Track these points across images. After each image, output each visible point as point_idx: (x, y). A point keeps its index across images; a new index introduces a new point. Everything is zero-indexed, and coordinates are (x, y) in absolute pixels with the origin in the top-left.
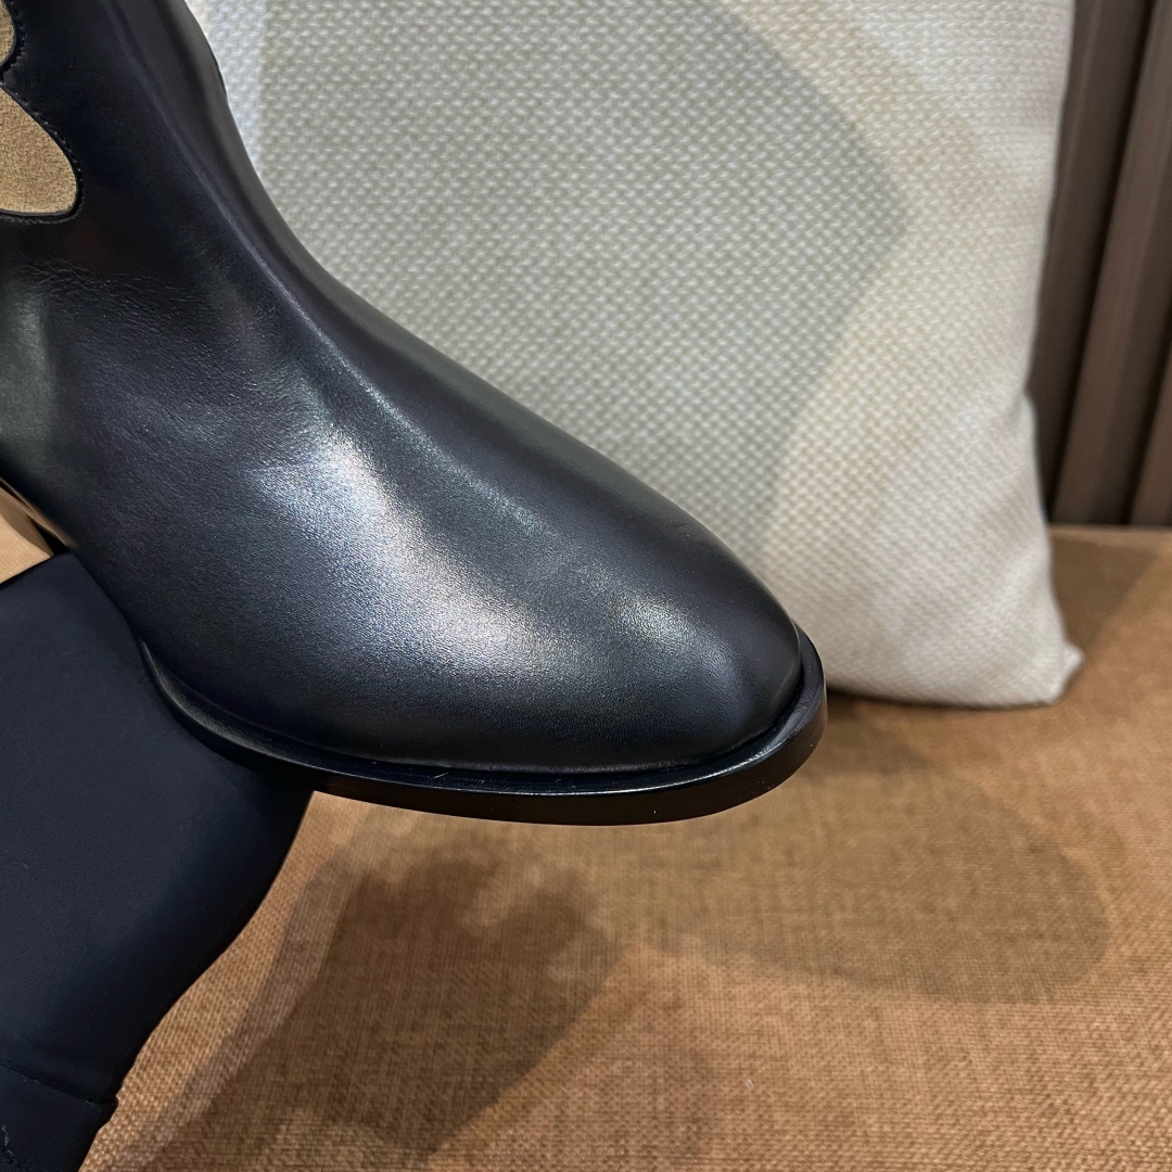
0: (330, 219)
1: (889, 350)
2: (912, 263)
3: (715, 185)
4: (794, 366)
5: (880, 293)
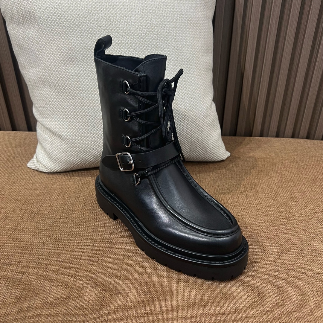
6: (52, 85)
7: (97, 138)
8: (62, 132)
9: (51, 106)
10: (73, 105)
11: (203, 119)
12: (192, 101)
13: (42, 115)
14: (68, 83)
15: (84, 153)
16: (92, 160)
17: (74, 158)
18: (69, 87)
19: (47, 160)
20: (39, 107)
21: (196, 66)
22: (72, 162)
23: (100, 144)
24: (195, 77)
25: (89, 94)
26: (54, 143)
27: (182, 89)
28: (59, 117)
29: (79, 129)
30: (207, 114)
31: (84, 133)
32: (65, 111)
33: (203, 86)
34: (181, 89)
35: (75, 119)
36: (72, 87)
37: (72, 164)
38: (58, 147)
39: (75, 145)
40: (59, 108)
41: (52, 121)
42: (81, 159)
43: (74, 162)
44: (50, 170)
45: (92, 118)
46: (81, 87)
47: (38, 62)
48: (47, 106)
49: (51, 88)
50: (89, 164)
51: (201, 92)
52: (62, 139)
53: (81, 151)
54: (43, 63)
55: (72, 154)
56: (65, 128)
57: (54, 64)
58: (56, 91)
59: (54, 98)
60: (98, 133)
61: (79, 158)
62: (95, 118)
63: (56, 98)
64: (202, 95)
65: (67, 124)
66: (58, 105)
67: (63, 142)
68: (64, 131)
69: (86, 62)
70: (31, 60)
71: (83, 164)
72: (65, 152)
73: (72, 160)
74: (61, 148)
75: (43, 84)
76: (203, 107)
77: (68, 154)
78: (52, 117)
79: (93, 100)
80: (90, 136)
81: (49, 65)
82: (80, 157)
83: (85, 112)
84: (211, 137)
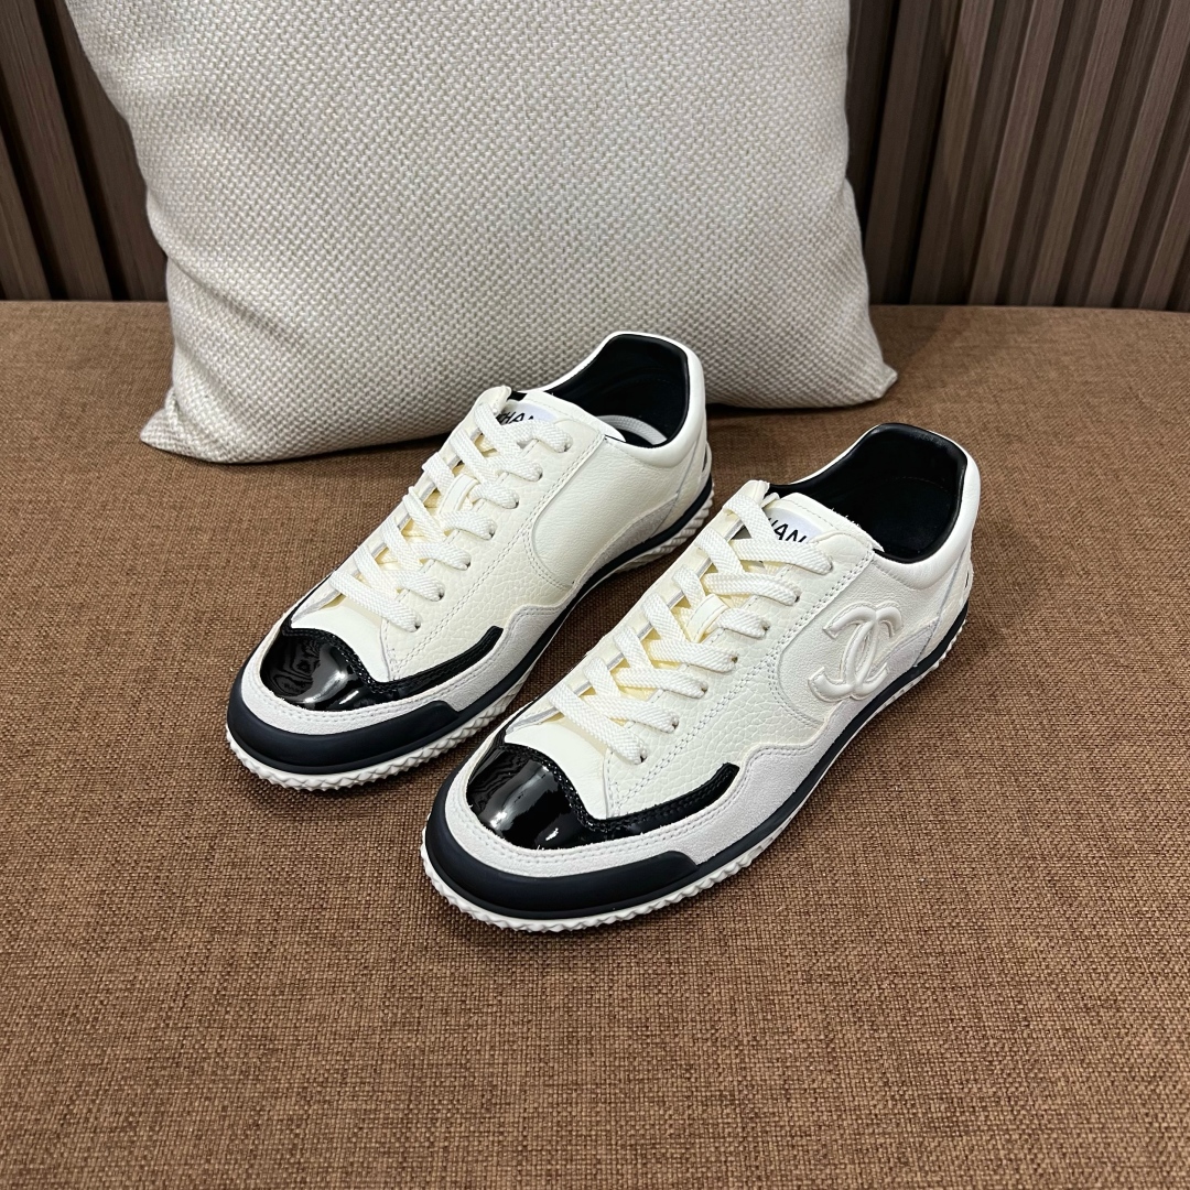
0: (360, 78)
1: (759, 151)
2: (768, 88)
3: (633, 39)
4: (697, 165)
5: (750, 110)
6: (232, 121)
7: (412, 331)
8: (278, 310)
9: (229, 207)
10: (318, 201)
11: (814, 246)
12: (775, 177)
13: (191, 239)
14: (297, 112)
15: (365, 390)
16: (392, 413)
17: (328, 409)
18: (302, 131)
19: (222, 415)
20: (179, 209)
21: (792, 37)
22: (318, 422)
23: (423, 354)
24: (789, 80)
25: (382, 158)
26: (246, 350)
27: (740, 128)
28: (260, 248)
29: (342, 297)
30: (828, 226)
31: (361, 312)
32: (288, 225)
33: (818, 115)
34: (736, 131)
35: (324, 258)
36: (314, 130)
37: (320, 429)
38: (263, 368)
39: (328, 357)
40: (264, 214)
41: (236, 264)
42: (351, 411)
43: (325, 422)
44: (233, 453)
45: (393, 251)
46: (350, 128)
47: (171, 25)
48: (213, 204)
49: (230, 133)
50: (382, 429)
51: (808, 141)
52: (279, 335)
53: (353, 381)
54: (192, 29)
55: (320, 391)
56: (287, 292)
57: (237, 33)
58: (250, 144)
59: (240, 173)
60: (416, 309)
61: (345, 409)
62: (406, 250)
63: (251, 173)
64: (812, 152)
65: (297, 275)
66: (260, 201)
67: (282, 345)
68: (285, 305)
69: (368, 26)
70: (139, 18)
71: (360, 430)
72: (291, 385)
73: (317, 414)
74: (274, 369)
75: (194, 115)
76: (814, 197)
77: (303, 391)
78: (233, 249)
79: (399, 182)
80: (386, 321)
81: (216, 40)
82: (350, 403)
83: (365, 229)
84: (836, 315)
